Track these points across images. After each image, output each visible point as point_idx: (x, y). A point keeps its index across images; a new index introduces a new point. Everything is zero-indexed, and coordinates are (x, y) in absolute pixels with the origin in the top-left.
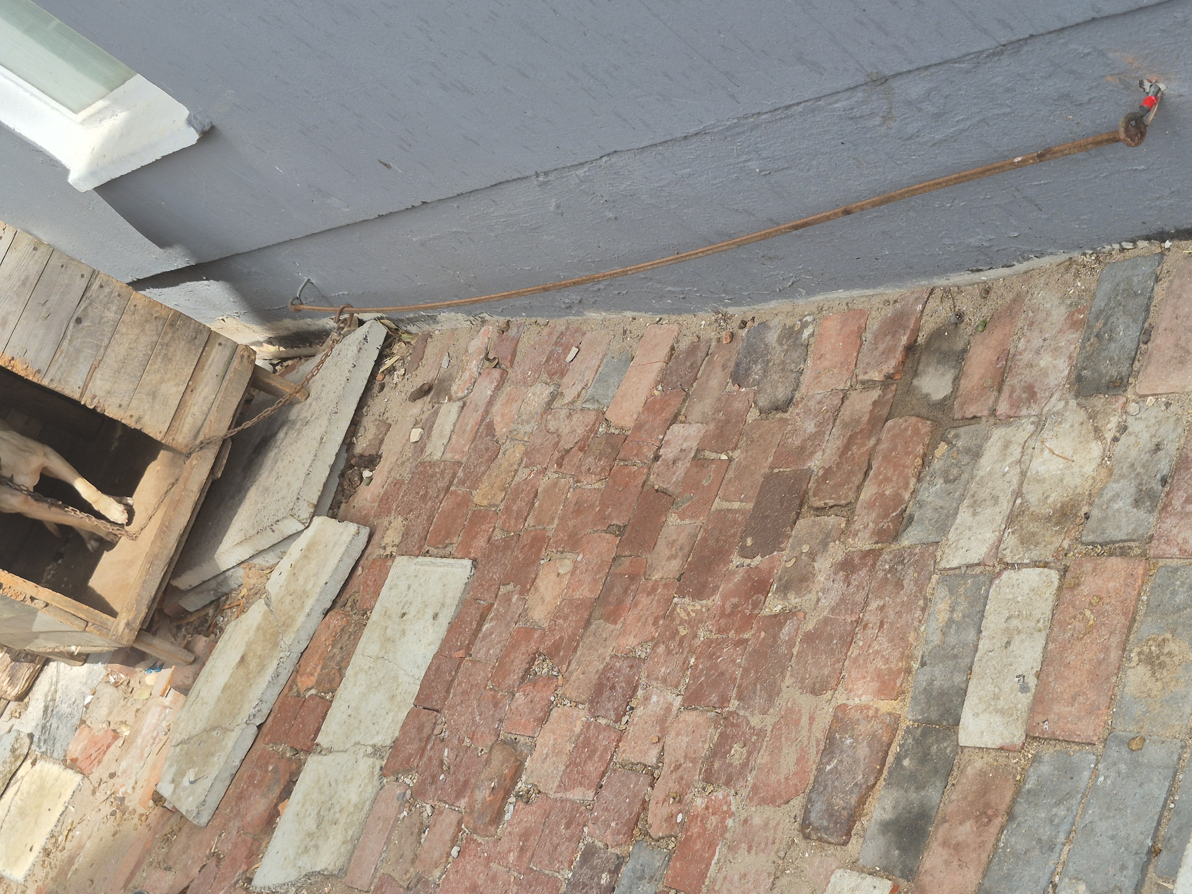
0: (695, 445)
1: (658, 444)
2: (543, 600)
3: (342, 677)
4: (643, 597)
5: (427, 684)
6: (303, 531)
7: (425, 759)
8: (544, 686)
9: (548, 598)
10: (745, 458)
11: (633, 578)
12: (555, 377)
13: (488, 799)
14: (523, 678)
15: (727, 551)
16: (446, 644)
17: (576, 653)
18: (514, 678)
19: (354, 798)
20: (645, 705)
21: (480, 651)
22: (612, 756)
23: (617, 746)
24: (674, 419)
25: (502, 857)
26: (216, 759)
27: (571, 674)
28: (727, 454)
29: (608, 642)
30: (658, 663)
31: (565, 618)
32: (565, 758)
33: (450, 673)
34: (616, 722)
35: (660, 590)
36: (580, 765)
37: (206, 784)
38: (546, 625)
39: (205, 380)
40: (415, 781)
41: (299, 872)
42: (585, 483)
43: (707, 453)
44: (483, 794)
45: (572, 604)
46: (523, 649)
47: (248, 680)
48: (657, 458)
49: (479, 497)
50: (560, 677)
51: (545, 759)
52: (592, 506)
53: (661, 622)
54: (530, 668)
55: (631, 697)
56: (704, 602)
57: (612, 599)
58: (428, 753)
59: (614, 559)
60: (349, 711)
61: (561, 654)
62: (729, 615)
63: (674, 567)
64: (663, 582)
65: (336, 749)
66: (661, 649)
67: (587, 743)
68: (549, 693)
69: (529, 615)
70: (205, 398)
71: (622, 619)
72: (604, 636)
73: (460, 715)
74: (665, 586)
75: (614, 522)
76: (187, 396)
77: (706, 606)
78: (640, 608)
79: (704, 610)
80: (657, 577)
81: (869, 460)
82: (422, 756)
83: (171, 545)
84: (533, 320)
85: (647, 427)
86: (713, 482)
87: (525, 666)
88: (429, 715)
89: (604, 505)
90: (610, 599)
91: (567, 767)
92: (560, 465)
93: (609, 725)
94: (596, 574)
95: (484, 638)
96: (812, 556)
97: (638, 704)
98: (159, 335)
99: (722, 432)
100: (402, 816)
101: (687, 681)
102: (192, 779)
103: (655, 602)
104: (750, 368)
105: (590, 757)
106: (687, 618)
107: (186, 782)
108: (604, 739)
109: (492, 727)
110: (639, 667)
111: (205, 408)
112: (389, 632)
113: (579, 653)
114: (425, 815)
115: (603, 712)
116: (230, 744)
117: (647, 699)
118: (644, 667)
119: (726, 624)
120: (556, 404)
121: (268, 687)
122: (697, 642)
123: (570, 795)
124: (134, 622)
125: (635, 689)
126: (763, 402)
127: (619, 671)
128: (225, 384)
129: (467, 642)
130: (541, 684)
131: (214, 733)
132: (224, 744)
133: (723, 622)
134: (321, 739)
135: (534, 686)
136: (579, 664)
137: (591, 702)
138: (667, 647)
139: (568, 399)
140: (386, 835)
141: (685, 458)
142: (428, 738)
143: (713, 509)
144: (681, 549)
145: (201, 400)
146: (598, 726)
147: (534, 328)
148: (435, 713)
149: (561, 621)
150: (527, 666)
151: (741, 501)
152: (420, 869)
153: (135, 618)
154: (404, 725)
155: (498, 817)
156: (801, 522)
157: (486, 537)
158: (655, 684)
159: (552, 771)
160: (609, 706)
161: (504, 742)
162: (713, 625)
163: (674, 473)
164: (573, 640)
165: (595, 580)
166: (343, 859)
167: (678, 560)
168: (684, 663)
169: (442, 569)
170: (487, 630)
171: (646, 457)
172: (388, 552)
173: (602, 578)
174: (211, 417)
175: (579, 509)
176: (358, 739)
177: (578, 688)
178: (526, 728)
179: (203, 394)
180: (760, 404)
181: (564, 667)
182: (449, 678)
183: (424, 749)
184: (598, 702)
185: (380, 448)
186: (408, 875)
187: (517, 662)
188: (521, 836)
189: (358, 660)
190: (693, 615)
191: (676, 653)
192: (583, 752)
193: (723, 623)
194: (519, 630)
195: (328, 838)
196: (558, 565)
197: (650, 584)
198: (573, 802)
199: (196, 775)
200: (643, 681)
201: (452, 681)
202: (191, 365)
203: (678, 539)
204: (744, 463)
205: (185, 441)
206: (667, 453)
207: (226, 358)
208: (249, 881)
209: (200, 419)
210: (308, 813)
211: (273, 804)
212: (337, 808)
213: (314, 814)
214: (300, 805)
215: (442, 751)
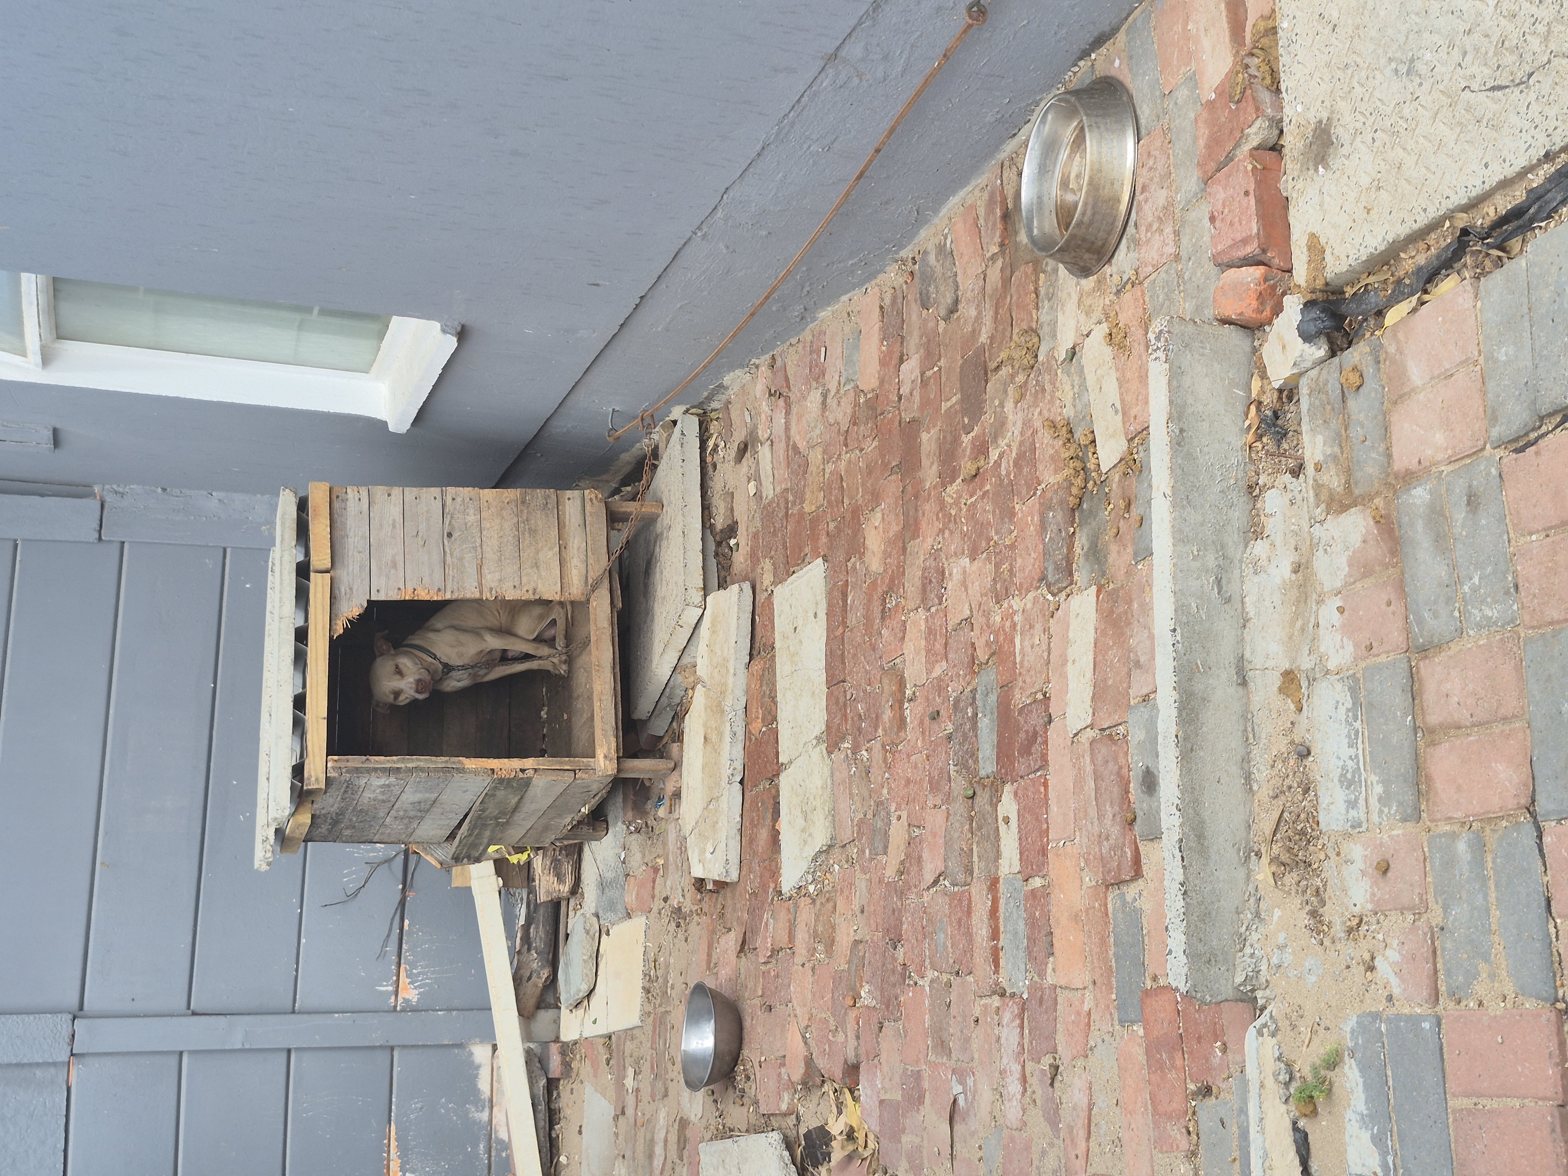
0: (918, 373)
1: (897, 387)
2: (873, 553)
3: (776, 703)
4: (926, 506)
5: (829, 668)
6: (703, 615)
7: (850, 722)
8: (896, 613)
9: (876, 550)
10: (947, 362)
11: (917, 496)
12: (820, 380)
13: (893, 716)
14: (884, 618)
15: (958, 437)
16: (830, 630)
18: (877, 622)
19: (819, 783)
20: (951, 580)
21: (852, 620)
22: (946, 628)
23: (946, 620)
24: (901, 361)
25: (915, 748)
26: (720, 824)
27: (907, 592)
28: (938, 365)
31: (889, 555)
32: (923, 653)
33: (839, 649)
34: (940, 604)
35: (933, 493)
37: (723, 845)
38: (882, 570)
39: (571, 534)
40: (849, 742)
41: (808, 860)
42: (866, 448)
43: (928, 374)
44: (887, 715)
45: (889, 543)
46: (875, 597)
47: (716, 751)
48: (900, 398)
49: (808, 508)
50: (902, 600)
51: (914, 662)
52: (876, 462)
53: (941, 515)
54: (885, 607)
55: (942, 581)
56: (957, 482)
57: (912, 521)
58: (850, 715)
59: (902, 492)
60: (791, 725)
61: (897, 582)
62: (973, 481)
63: (935, 470)
64: (933, 485)
65: (794, 759)
66: (947, 534)
67: (930, 631)
68: (900, 615)
69: (870, 570)
70: (578, 549)
71: (921, 531)
72: (915, 550)
73: (857, 674)
75: (893, 464)
76: (563, 555)
77: (959, 484)
78: (927, 514)
80: (928, 485)
81: (1010, 313)
82: (846, 720)
84: (788, 343)
85: (886, 379)
86: (936, 392)
87: (881, 607)
88: (839, 689)
89: (883, 456)
90: (910, 523)
91: (926, 657)
94: (896, 509)
95: (851, 608)
96: (1002, 405)
97: (948, 582)
98: (517, 515)
99: (928, 351)
100: (852, 772)
101: (967, 544)
102: (711, 850)
103: (933, 504)
104: (928, 292)
106: (952, 501)
107: (709, 855)
109: (877, 666)
110: (940, 555)
111: (583, 557)
112: (792, 648)
113: (906, 575)
114: (865, 759)
115: (931, 604)
116: (725, 807)
118: (942, 554)
120: (828, 400)
121: (731, 747)
122: (963, 513)
124: (610, 753)
125: (943, 572)
126: (942, 312)
127: (931, 568)
128: (588, 529)
129: (841, 620)
130: (894, 613)
131: (711, 806)
132: (720, 809)
134: (781, 759)
135: (891, 619)
136: (908, 582)
137: (924, 601)
139: (833, 392)
140: (848, 792)
141: (916, 385)
142: (845, 705)
143: (943, 412)
144: (935, 454)
145: (576, 552)
146: (932, 615)
147: (791, 349)
148: (842, 684)
149: (888, 560)
151: (955, 395)
153: (609, 750)
154: (827, 707)
155: (903, 724)
156: (989, 385)
157: (825, 534)
158: (952, 561)
159: (920, 667)
160: (933, 596)
161: (888, 671)
163: (914, 402)
164: (900, 567)
165: (897, 515)
166: (830, 830)
167: (935, 463)
168: (961, 533)
169: (805, 578)
170: (851, 601)
171: (893, 402)
172: (769, 591)
173: (900, 510)
174: (590, 561)
175: (870, 471)
176: (804, 740)
177: (914, 599)
178: (897, 651)
179: (575, 546)
180: (942, 314)
181: (902, 591)
182: (840, 653)
183: (846, 715)
184: (927, 599)
185: (733, 516)
187: (875, 608)
189: (781, 684)
190: (954, 496)
193: (971, 489)
194: (869, 586)
195: (815, 823)
196: (873, 521)
197: (926, 493)
198: (937, 678)
199: (713, 845)
200: (945, 565)
201: (843, 653)
202: (554, 526)
203: (931, 449)
204: (947, 366)
205: (580, 591)
206: (905, 390)
207: (580, 508)
208: (780, 893)
209: (582, 567)
210: (795, 816)
211: (771, 827)
212: (812, 798)
213: (799, 814)
214: (789, 815)
215: (857, 708)
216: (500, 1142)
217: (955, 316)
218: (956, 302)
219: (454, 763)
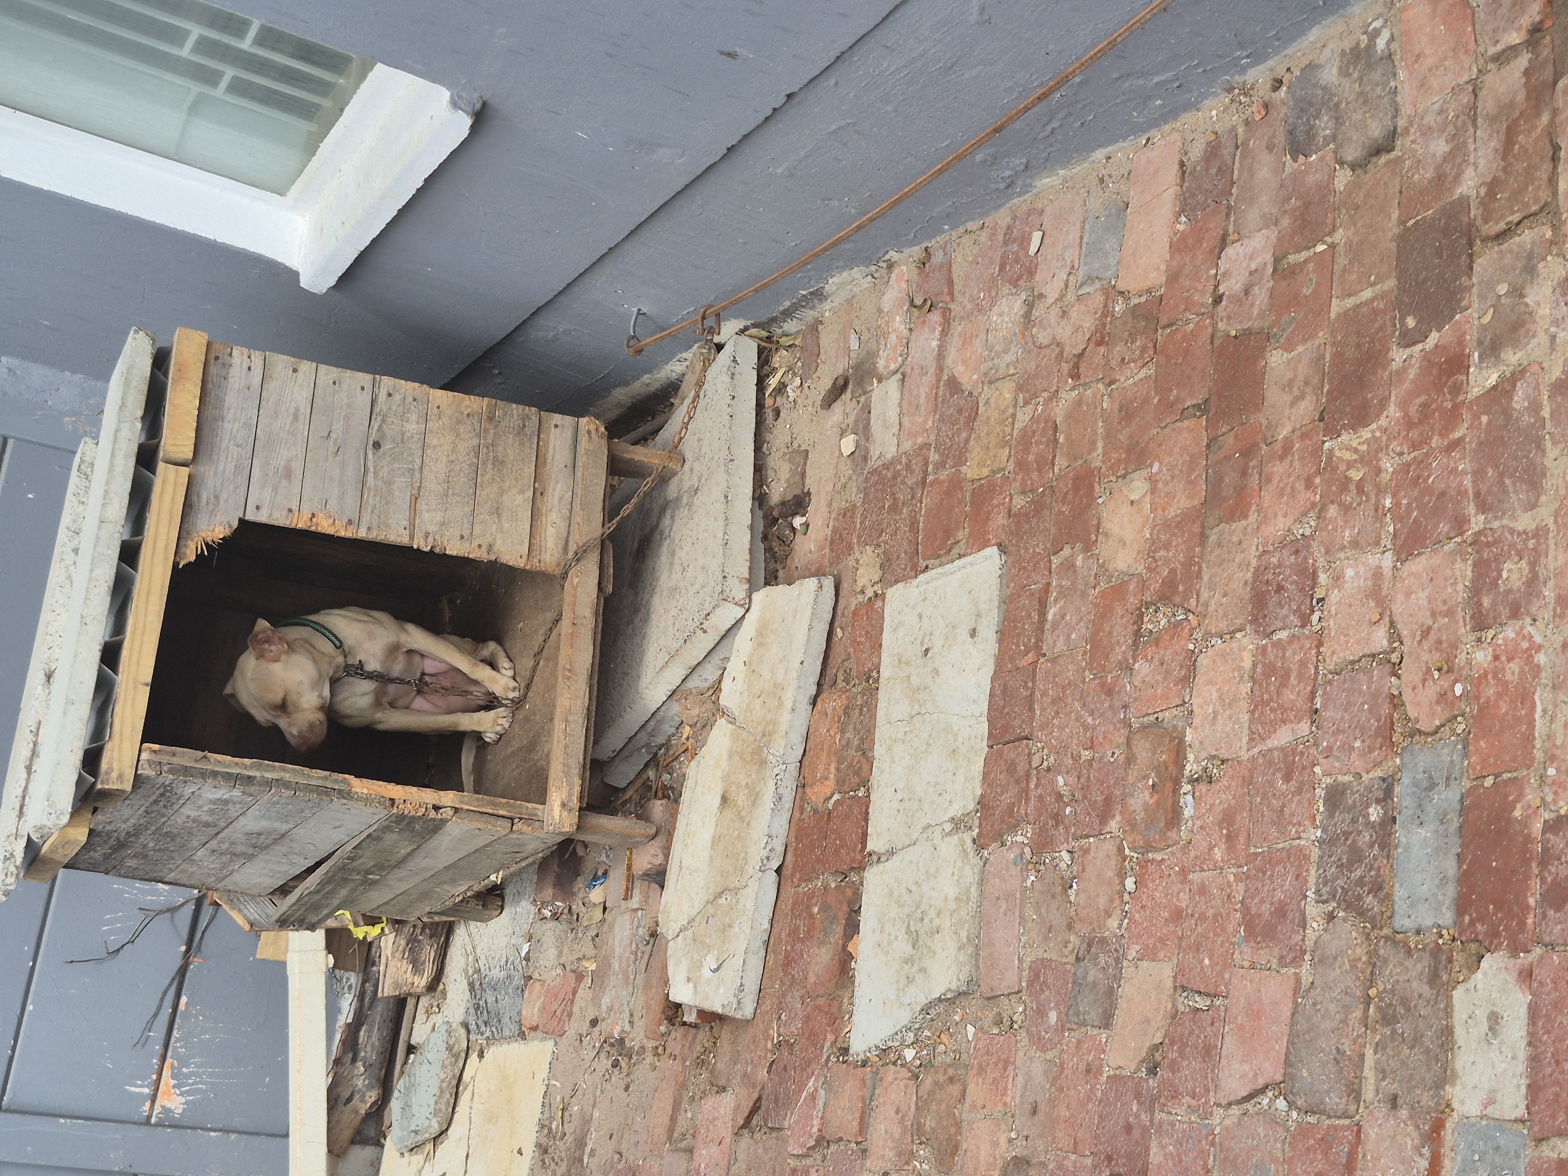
0: (1269, 258)
1: (1212, 282)
2: (1122, 541)
3: (870, 761)
4: (1274, 466)
5: (997, 714)
6: (744, 616)
7: (1033, 802)
8: (1172, 637)
9: (1128, 537)
10: (1356, 233)
11: (1248, 453)
12: (1022, 282)
13: (1151, 801)
14: (1135, 644)
15: (1380, 351)
16: (1004, 657)
17: (1201, 579)
18: (1121, 650)
19: (951, 892)
20: (1339, 587)
21: (1055, 645)
22: (1317, 667)
24: (1223, 242)
25: (1203, 861)
26: (737, 929)
27: (1206, 605)
28: (1324, 243)
29: (1244, 545)
30: (1335, 529)
31: (1167, 546)
32: (1244, 705)
33: (1024, 687)
34: (1303, 626)
35: (1297, 445)
36: (1271, 700)
37: (735, 963)
38: (1140, 569)
39: (554, 476)
40: (1029, 835)
41: (912, 1009)
42: (1123, 380)
43: (1292, 258)
44: (1140, 800)
45: (1169, 526)
47: (742, 819)
48: (1218, 299)
49: (971, 472)
50: (1191, 617)
51: (1215, 718)
52: (1147, 401)
53: (1318, 480)
54: (1140, 628)
55: (1313, 588)
56: (1374, 426)
57: (1228, 492)
58: (1035, 793)
59: (1208, 446)
60: (899, 796)
61: (1181, 588)
62: (1421, 422)
63: (1307, 408)
64: (1298, 433)
65: (900, 847)
66: (1333, 511)
67: (1270, 670)
68: (1183, 642)
69: (1111, 569)
70: (561, 498)
71: (1254, 508)
72: (1235, 539)
73: (1061, 729)
74: (1303, 436)
75: (1188, 403)
76: (538, 502)
77: (1379, 428)
78: (1275, 481)
79: (1378, 434)
80: (1285, 433)
81: (1551, 141)
82: (1027, 800)
83: (582, 692)
84: (963, 229)
85: (1186, 271)
86: (1318, 284)
87: (1132, 628)
88: (1016, 748)
89: (1164, 390)
90: (1224, 494)
91: (1253, 712)
92: (1076, 376)
93: (1294, 636)
94: (1189, 474)
95: (1056, 624)
96: (1517, 292)
97: (1327, 590)
98: (479, 435)
99: (1304, 220)
100: (1028, 884)
101: (1391, 529)
102: (714, 966)
103: (1296, 463)
104: (1312, 127)
105: (1283, 685)
106: (1355, 457)
107: (707, 974)
108: (1294, 654)
109: (1115, 720)
110: (1309, 546)
111: (565, 513)
112: (915, 680)
113: (1206, 577)
114: (1063, 866)
115: (1277, 625)
116: (750, 904)
117: (1338, 578)
118: (1315, 544)
119: (1421, 434)
120: (1035, 313)
121: (772, 816)
122: (1385, 477)
123: (1273, 742)
124: (570, 800)
125: (1315, 575)
126: (1351, 154)
127: (1280, 565)
128: (579, 472)
129: (1033, 641)
130: (1167, 637)
131: (723, 900)
132: (740, 907)
133: (1414, 434)
134: (872, 846)
135: (1157, 645)
136: (1212, 587)
137: (1254, 621)
138: (1340, 504)
139: (1051, 298)
140: (1017, 913)
141: (1261, 279)
142: (1027, 775)
143: (1333, 315)
144: (1307, 383)
145: (556, 501)
146: (1278, 644)
147: (966, 239)
148: (1025, 741)
149: (1162, 553)
150: (1135, 627)
151: (1373, 285)
152: (1085, 930)
153: (570, 795)
154: (985, 776)
155: (1175, 816)
156: (1480, 264)
157: (1003, 512)
158: (1342, 555)
159: (1233, 729)
160: (1284, 612)
161: (1144, 728)
162: (1401, 444)
163: (1252, 305)
164: (1191, 565)
165: (1191, 482)
166: (968, 967)
167: (1308, 398)
168: (1376, 510)
169: (958, 575)
170: (1055, 615)
171: (1202, 305)
172: (870, 593)
173: (1200, 475)
174: (576, 519)
175: (1127, 412)
176: (925, 821)
177: (1225, 615)
178: (1168, 699)
179: (557, 494)
180: (1349, 158)
181: (1193, 602)
182: (1023, 693)
183: (1027, 791)
184: (1265, 616)
185: (804, 484)
186: (1070, 946)
187: (1118, 629)
188: (1220, 824)
189: (883, 733)
190: (1363, 448)
191: (1359, 505)
192: (1268, 684)
193: (1416, 436)
194: (1103, 593)
195: (935, 953)
196: (1126, 492)
197: (1278, 446)
198: (1282, 749)
199: (717, 960)
200: (1321, 562)
201: (1031, 695)
202: (530, 461)
203: (1296, 376)
204: (1356, 239)
205: (554, 560)
206: (1231, 286)
207: (569, 443)
209: (563, 526)
210: (893, 937)
211: (840, 947)
212: (932, 913)
213: (902, 934)
214: (878, 933)
215: (1053, 782)
217: (1383, 159)
218: (1392, 135)
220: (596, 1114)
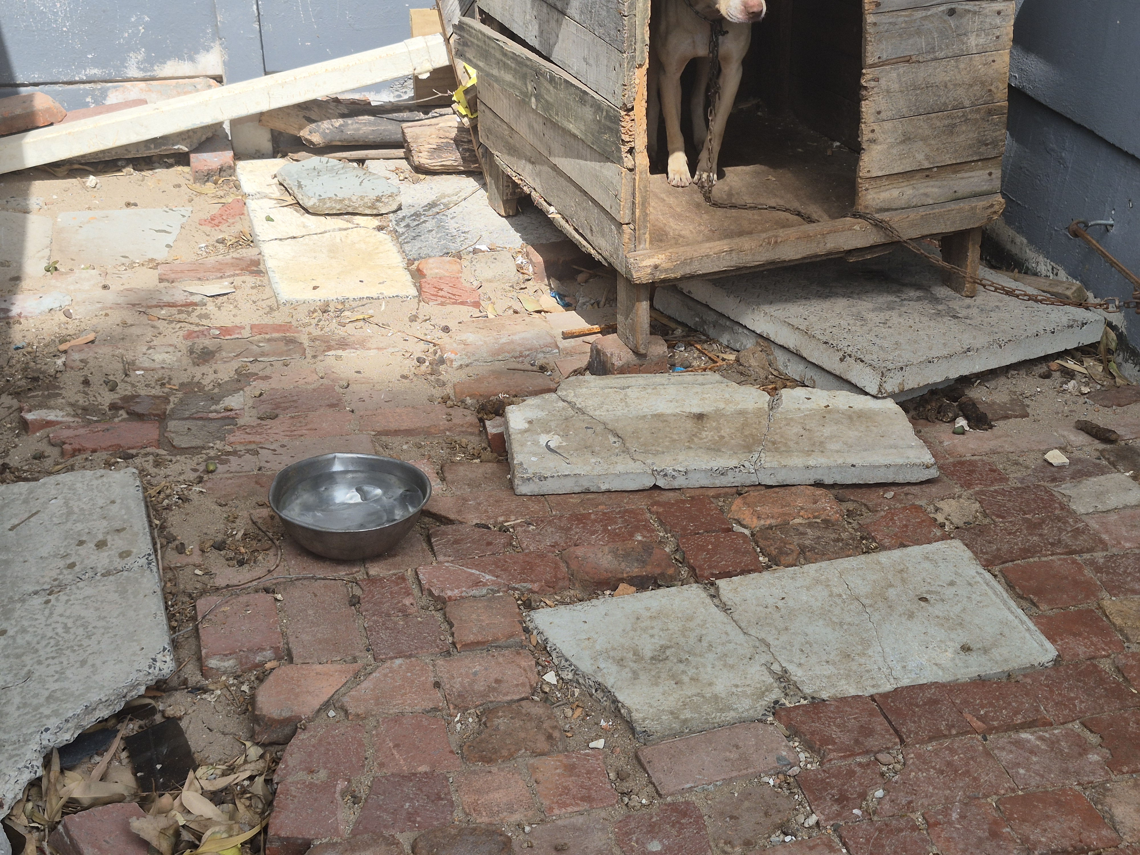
3: (797, 562)
5: (907, 698)
6: (866, 394)
16: (962, 690)
19: (720, 689)
21: (1003, 750)
26: (593, 460)
33: (949, 726)
37: (565, 469)
38: (1127, 838)
39: (945, 183)
40: (811, 767)
49: (1110, 605)
60: (780, 604)
65: (736, 617)
69: (1108, 800)
70: (926, 195)
73: (929, 780)
76: (919, 175)
88: (887, 731)
95: (1019, 745)
98: (973, 105)
100: (765, 779)
102: (552, 445)
107: (543, 439)
111: (914, 202)
112: (892, 593)
116: (620, 468)
121: (705, 471)
128: (953, 206)
129: (994, 722)
131: (612, 439)
132: (614, 458)
134: (723, 586)
142: (868, 752)
145: (922, 191)
148: (897, 740)
154: (844, 700)
157: (1090, 651)
166: (658, 727)
169: (1011, 616)
170: (1028, 741)
174: (911, 213)
176: (770, 640)
179: (929, 190)
182: (944, 729)
183: (852, 754)
185: (997, 420)
187: (1056, 826)
189: (829, 570)
194: (1079, 796)
195: (656, 684)
199: (559, 447)
201: (944, 735)
202: (955, 158)
205: (871, 203)
207: (978, 189)
208: (529, 606)
209: (902, 203)
210: (651, 632)
211: (620, 576)
212: (692, 672)
213: (658, 642)
214: (649, 614)
215: (874, 785)
216: (104, 94)
219: (642, 52)
220: (373, 353)
